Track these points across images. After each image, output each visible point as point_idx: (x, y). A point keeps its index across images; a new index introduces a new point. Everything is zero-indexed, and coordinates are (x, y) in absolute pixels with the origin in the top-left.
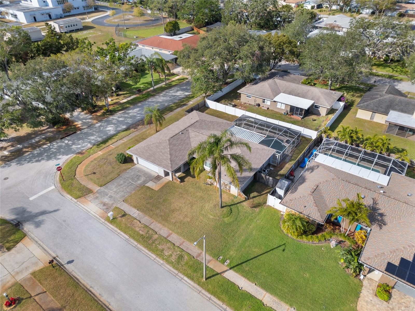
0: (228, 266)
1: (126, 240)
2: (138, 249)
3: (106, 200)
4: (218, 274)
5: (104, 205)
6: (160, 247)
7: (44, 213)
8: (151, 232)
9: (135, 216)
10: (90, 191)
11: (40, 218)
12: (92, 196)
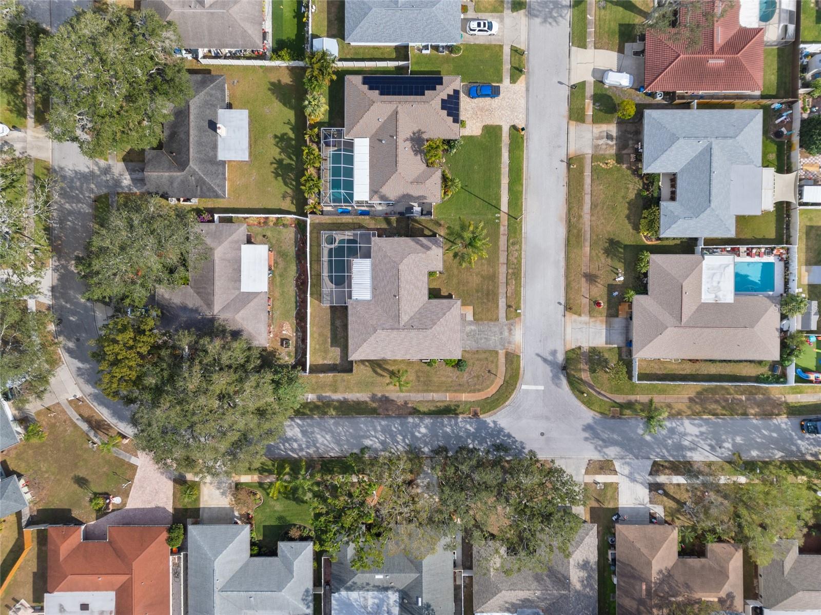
0: (499, 213)
1: (525, 287)
2: (525, 274)
3: (506, 333)
4: (509, 215)
5: (510, 330)
6: (515, 261)
7: (545, 360)
8: (509, 277)
9: (504, 300)
10: (507, 354)
11: (550, 358)
12: (510, 348)
